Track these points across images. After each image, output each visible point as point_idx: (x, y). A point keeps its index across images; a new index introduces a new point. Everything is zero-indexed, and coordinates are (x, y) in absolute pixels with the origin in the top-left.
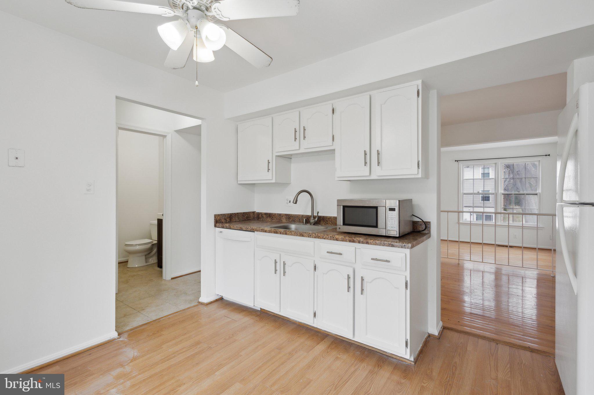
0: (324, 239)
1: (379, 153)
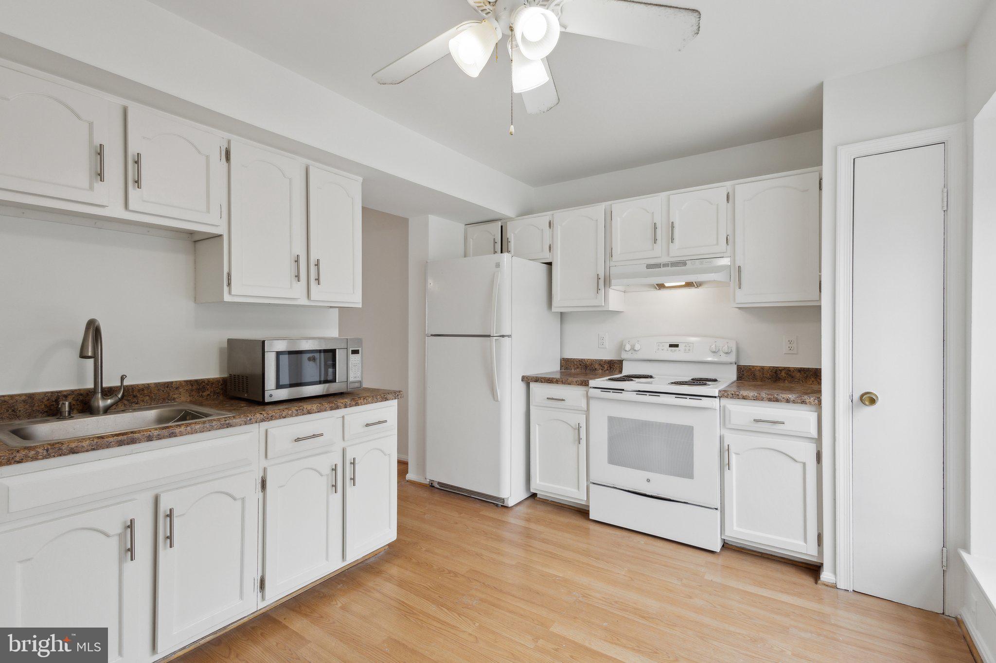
0: (284, 417)
1: (317, 265)
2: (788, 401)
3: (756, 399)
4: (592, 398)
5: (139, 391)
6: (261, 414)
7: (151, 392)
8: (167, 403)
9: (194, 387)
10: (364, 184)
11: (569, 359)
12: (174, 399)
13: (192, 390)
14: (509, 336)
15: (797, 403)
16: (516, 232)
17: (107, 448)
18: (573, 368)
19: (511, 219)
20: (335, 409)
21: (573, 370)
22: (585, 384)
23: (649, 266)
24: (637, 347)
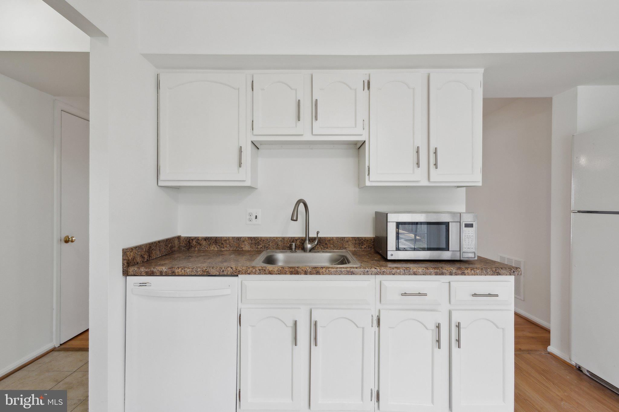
0: (393, 274)
1: (435, 153)
5: (328, 241)
6: (376, 268)
7: (334, 243)
8: (342, 250)
9: (357, 242)
10: (485, 75)
12: (346, 248)
13: (356, 244)
17: (285, 274)
20: (440, 275)
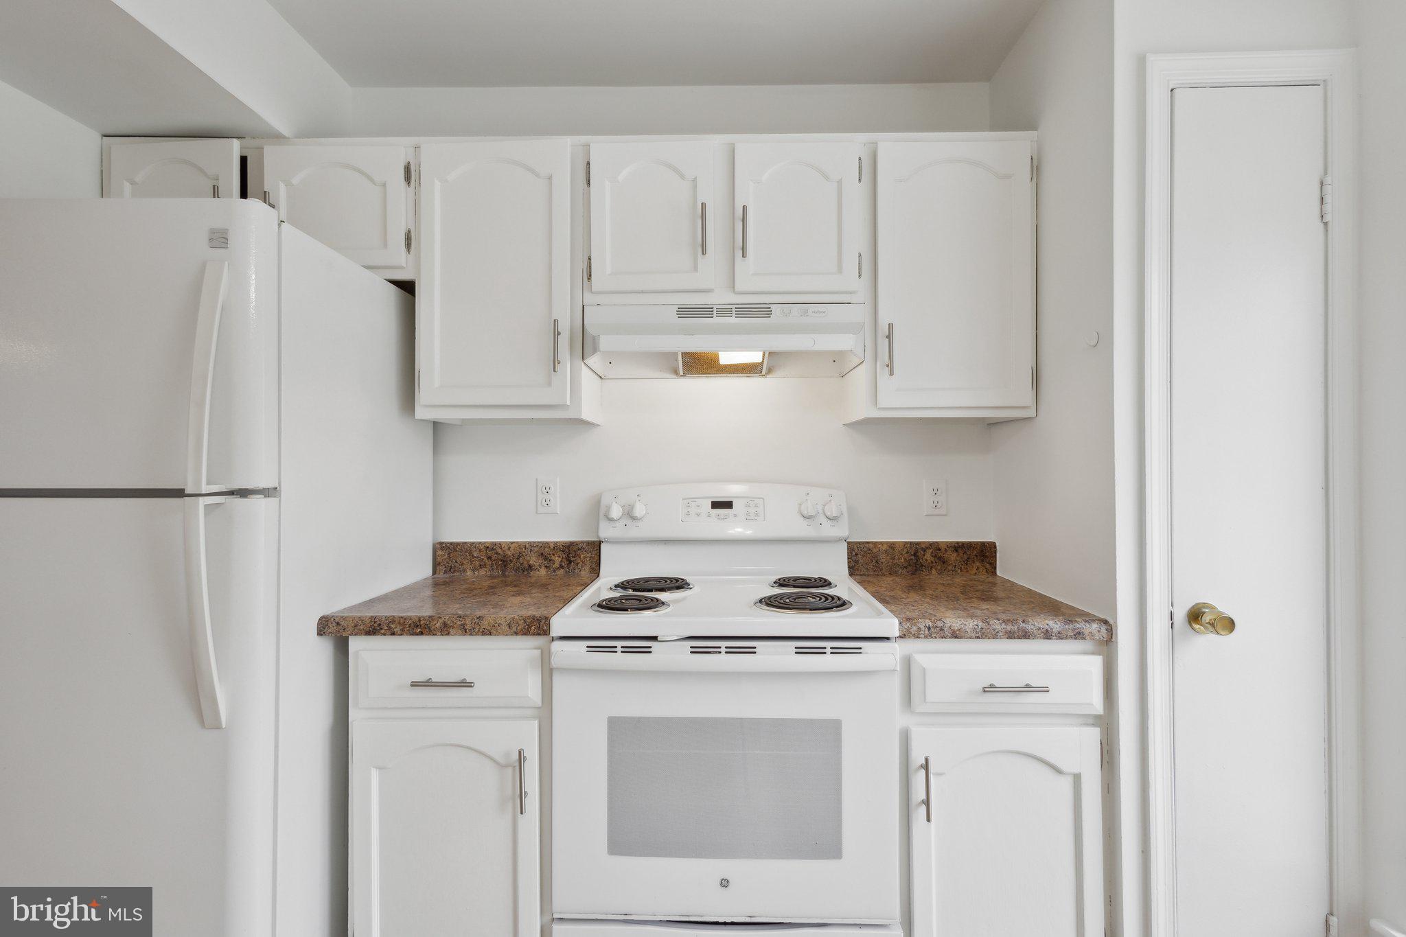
2: (1047, 635)
3: (980, 635)
4: (559, 669)
11: (458, 544)
14: (267, 493)
15: (1066, 638)
16: (295, 181)
18: (468, 566)
19: (277, 137)
21: (469, 573)
22: (538, 627)
23: (684, 312)
24: (639, 511)
